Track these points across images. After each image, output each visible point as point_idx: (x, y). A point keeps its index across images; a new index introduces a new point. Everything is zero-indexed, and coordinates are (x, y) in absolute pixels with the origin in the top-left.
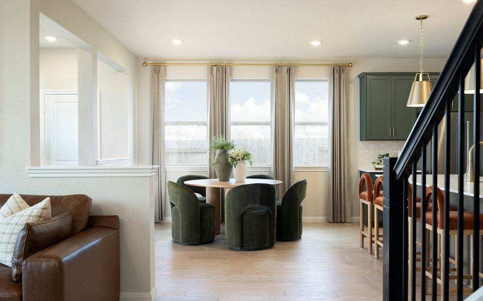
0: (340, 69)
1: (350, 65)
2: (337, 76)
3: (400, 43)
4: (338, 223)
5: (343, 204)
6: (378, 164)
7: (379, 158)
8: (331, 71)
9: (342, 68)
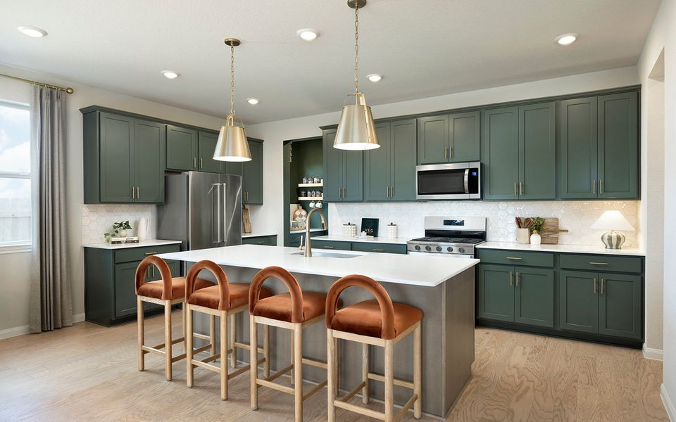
0: (51, 93)
1: (69, 91)
2: (46, 102)
3: (165, 74)
4: (51, 330)
5: (59, 300)
6: (113, 236)
7: (115, 227)
8: (35, 93)
9: (55, 92)
